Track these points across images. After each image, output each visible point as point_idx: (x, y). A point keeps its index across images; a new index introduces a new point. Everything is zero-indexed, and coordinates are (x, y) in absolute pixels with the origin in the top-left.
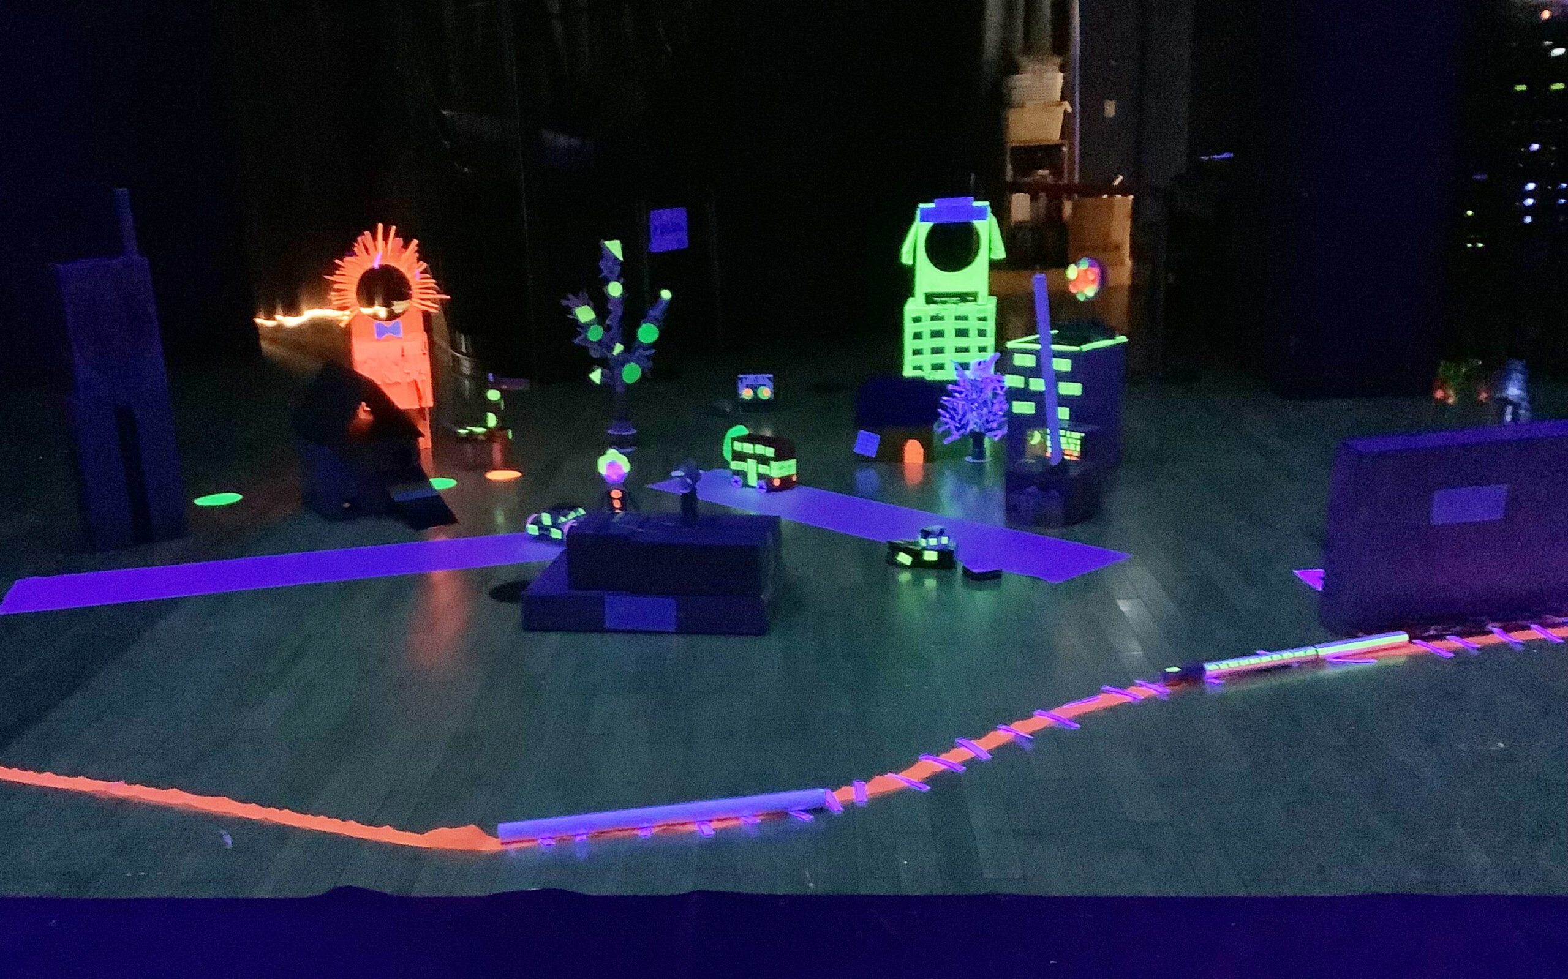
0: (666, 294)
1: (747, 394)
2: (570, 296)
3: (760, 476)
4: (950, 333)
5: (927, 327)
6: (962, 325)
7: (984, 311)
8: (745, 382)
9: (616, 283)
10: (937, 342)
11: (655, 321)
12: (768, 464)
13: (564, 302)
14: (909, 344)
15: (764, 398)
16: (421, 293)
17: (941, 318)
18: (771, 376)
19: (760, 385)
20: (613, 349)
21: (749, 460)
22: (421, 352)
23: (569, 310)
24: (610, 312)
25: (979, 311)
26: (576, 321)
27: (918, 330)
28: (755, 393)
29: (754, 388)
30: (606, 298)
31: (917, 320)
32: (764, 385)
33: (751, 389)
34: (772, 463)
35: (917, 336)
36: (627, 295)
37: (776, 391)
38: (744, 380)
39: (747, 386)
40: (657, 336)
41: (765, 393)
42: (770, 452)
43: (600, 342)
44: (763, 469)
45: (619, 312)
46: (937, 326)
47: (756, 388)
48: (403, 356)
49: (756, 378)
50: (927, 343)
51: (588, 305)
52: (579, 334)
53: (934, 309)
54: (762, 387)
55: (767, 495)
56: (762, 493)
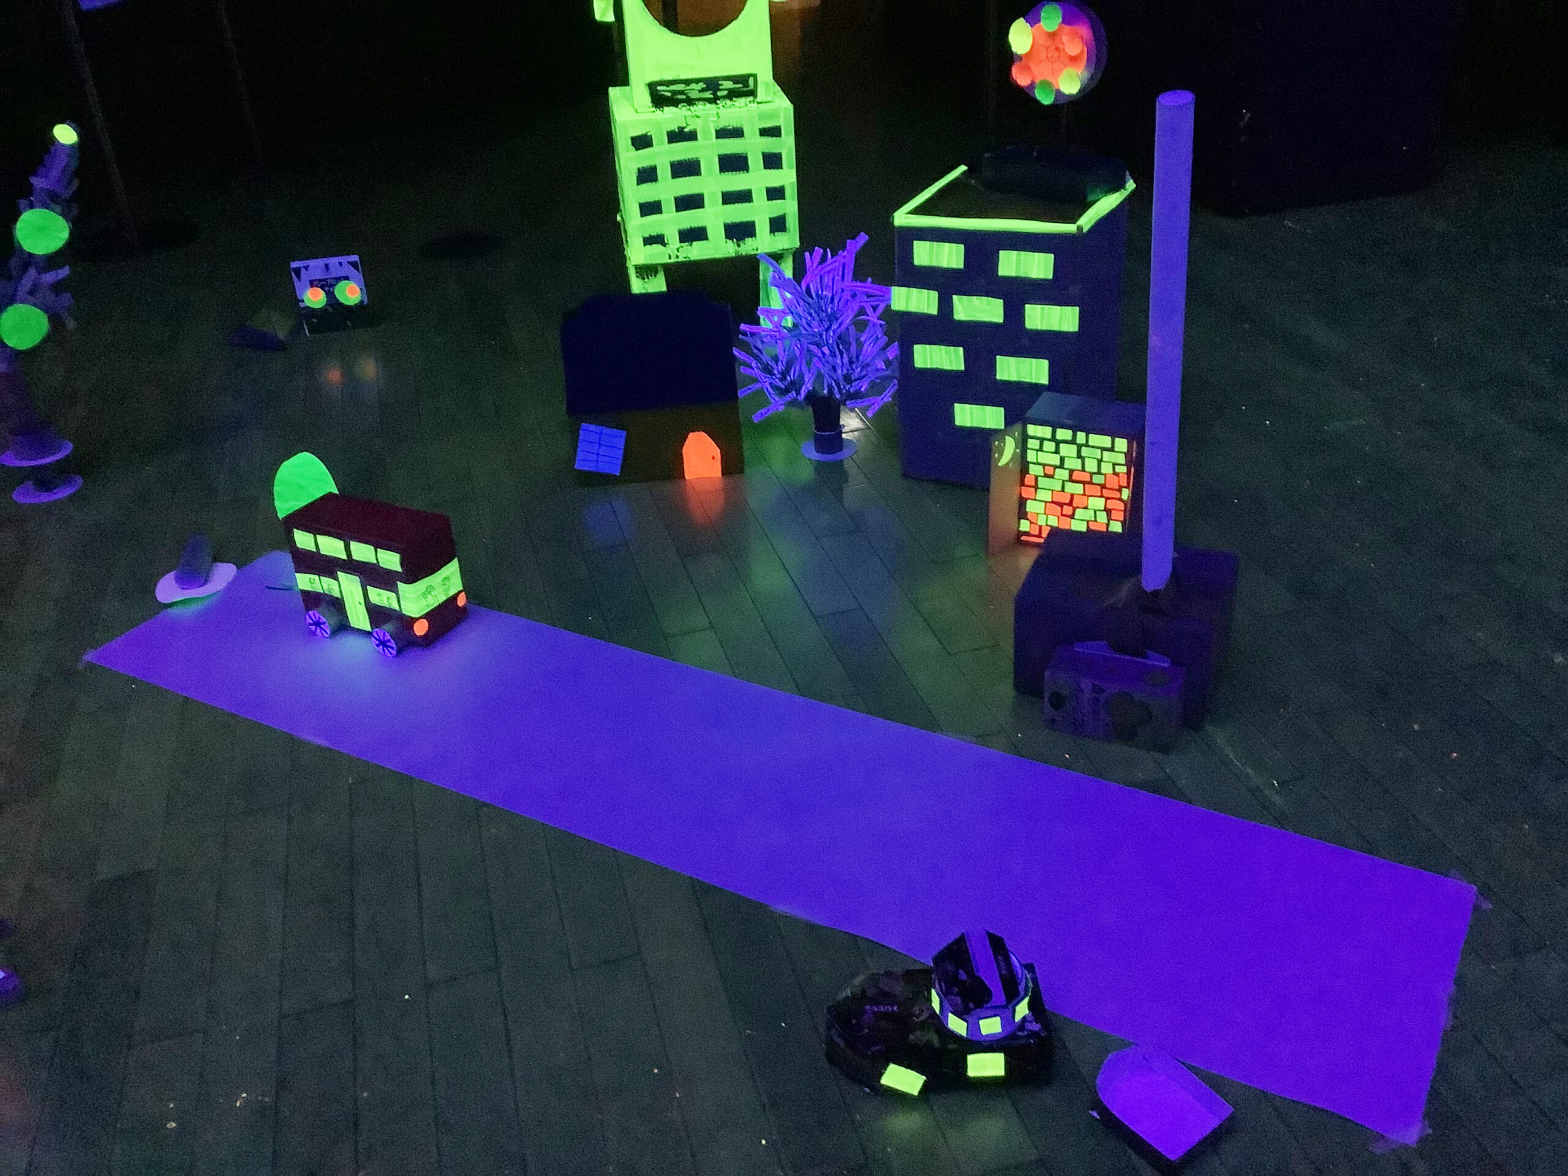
0: (65, 134)
1: (315, 299)
3: (377, 614)
4: (710, 164)
5: (662, 155)
6: (731, 146)
7: (773, 115)
8: (305, 274)
10: (687, 186)
11: (51, 200)
12: (393, 588)
14: (631, 194)
15: (346, 303)
17: (692, 136)
18: (355, 258)
19: (339, 279)
21: (341, 575)
25: (761, 117)
27: (646, 164)
28: (330, 295)
29: (327, 285)
31: (642, 142)
32: (347, 278)
33: (322, 287)
34: (401, 586)
35: (647, 175)
37: (369, 287)
38: (303, 271)
39: (312, 284)
40: (65, 234)
41: (350, 293)
42: (391, 560)
44: (380, 597)
46: (683, 151)
47: (333, 286)
49: (327, 266)
50: (668, 189)
53: (673, 117)
54: (344, 283)
55: (400, 651)
56: (388, 647)
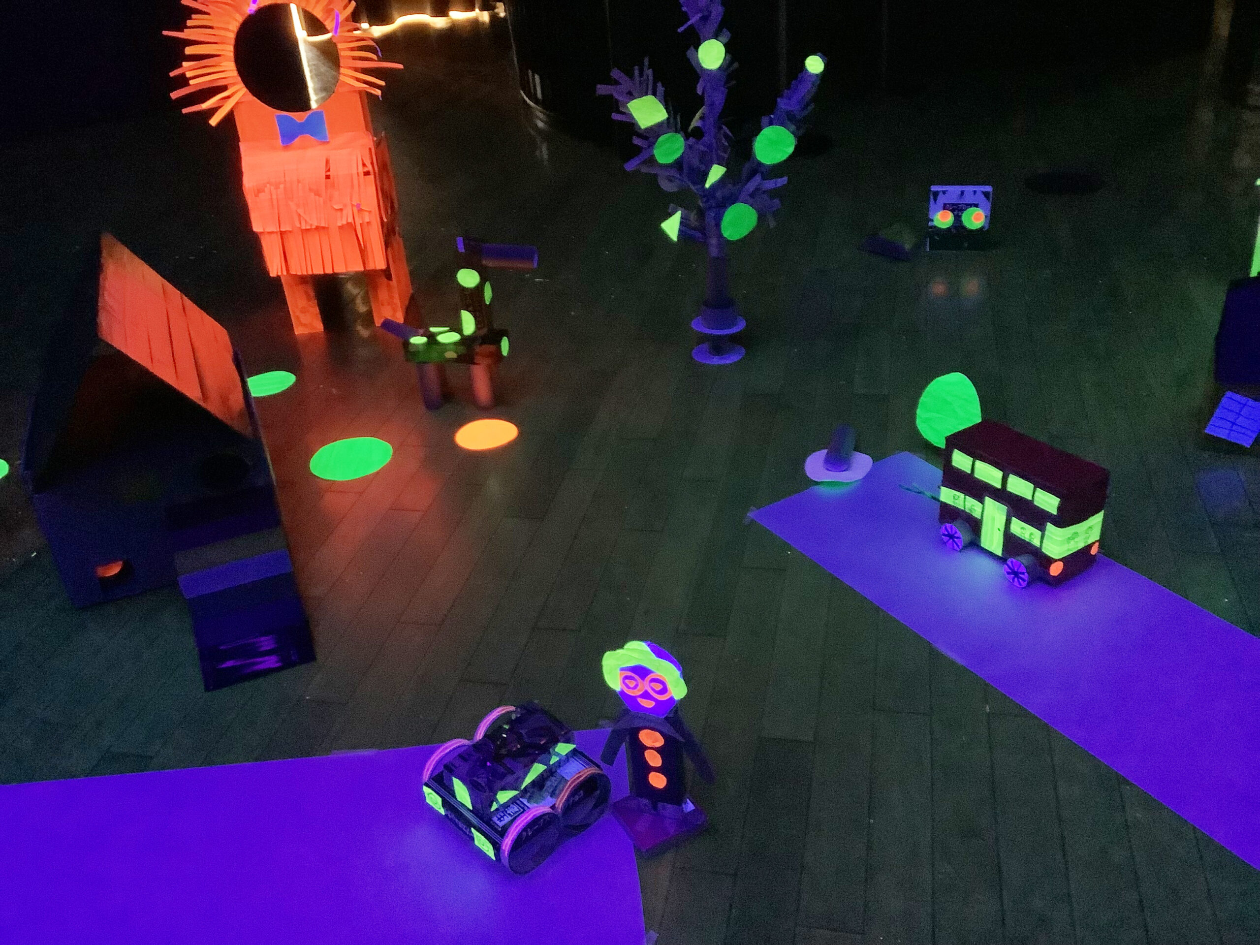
0: (814, 65)
1: (943, 220)
2: (615, 73)
3: (1012, 543)
8: (942, 200)
9: (713, 41)
11: (788, 120)
12: (1041, 527)
13: (602, 89)
15: (969, 227)
16: (354, 58)
18: (989, 189)
19: (970, 205)
20: (705, 175)
21: (988, 500)
22: (361, 170)
23: (615, 105)
24: (699, 102)
26: (631, 126)
28: (958, 218)
29: (957, 209)
30: (694, 72)
32: (976, 206)
33: (952, 211)
34: (1050, 527)
36: (736, 65)
37: (993, 217)
38: (941, 194)
39: (945, 207)
40: (791, 149)
41: (975, 219)
42: (1048, 502)
43: (678, 164)
44: (1022, 530)
45: (719, 98)
47: (962, 210)
48: (328, 177)
49: (962, 193)
51: (654, 94)
52: (638, 150)
54: (973, 209)
55: (1029, 584)
56: (1019, 578)
